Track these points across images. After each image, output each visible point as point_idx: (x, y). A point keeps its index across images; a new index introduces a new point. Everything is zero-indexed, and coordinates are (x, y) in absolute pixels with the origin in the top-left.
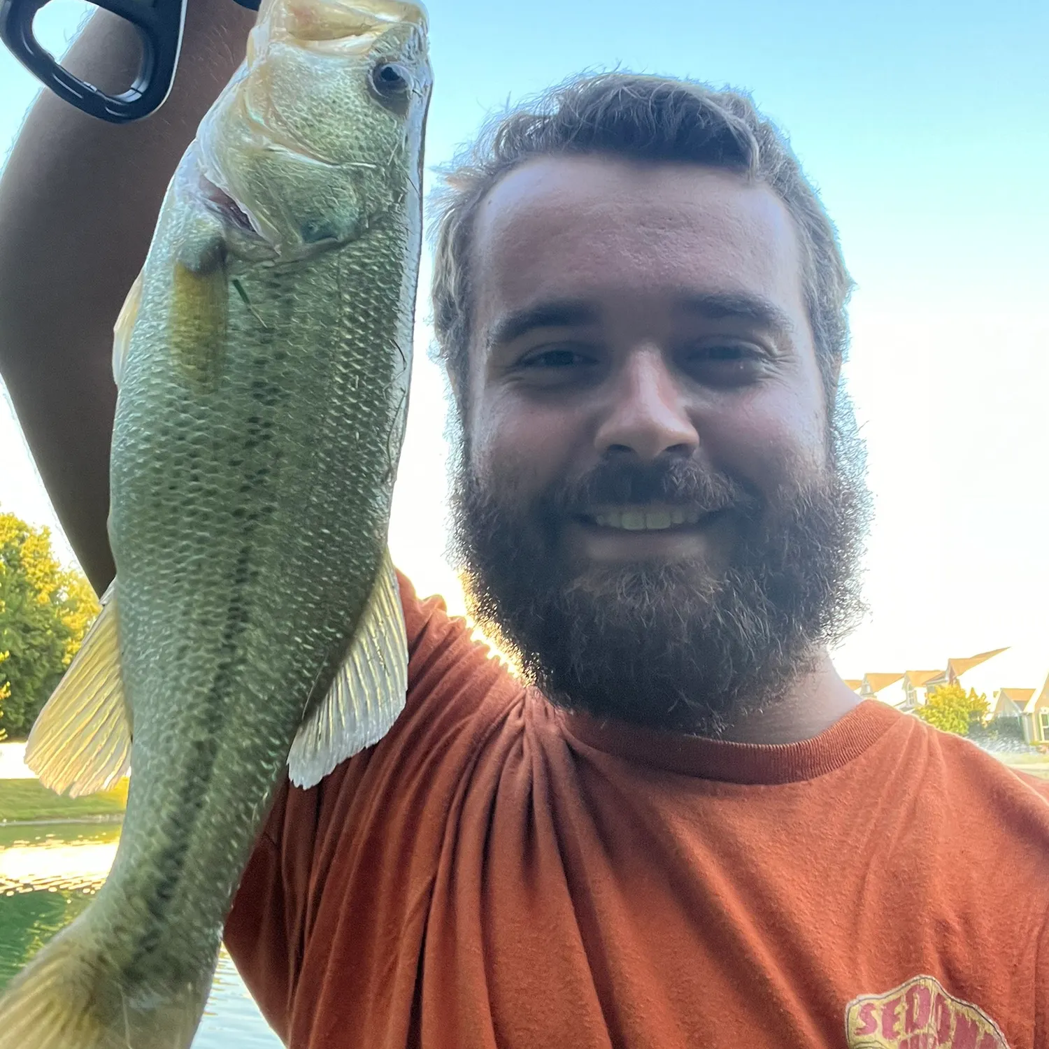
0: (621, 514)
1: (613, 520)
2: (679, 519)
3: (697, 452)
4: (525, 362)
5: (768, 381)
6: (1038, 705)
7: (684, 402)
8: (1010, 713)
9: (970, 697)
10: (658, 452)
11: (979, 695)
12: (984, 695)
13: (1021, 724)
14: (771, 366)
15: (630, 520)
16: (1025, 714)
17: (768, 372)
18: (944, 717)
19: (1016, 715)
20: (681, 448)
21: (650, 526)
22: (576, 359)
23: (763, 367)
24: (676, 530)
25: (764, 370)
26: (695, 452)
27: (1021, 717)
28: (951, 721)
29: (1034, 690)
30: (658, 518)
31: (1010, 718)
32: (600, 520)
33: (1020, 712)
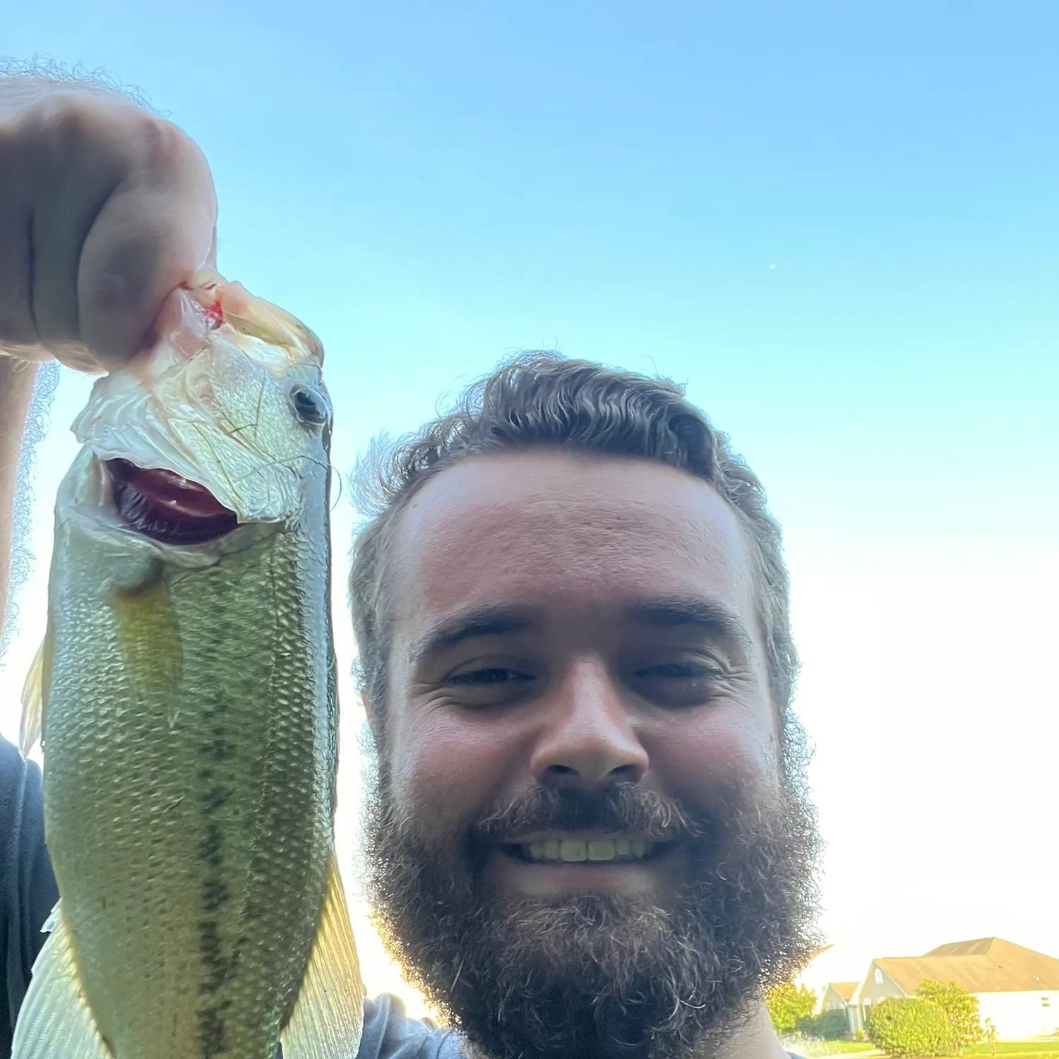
0: (560, 841)
1: (550, 851)
2: (624, 849)
3: (645, 775)
4: (452, 679)
5: (722, 699)
6: (862, 997)
7: (632, 721)
8: (837, 1005)
9: (801, 992)
10: (603, 775)
11: (809, 989)
12: (813, 989)
13: (847, 1015)
14: (725, 683)
15: (570, 849)
16: (850, 1006)
17: (722, 690)
18: (777, 1012)
19: (843, 1007)
20: (628, 770)
21: (592, 858)
22: (511, 676)
23: (718, 685)
24: (621, 861)
25: (719, 687)
26: (644, 776)
27: (846, 1009)
28: (783, 1016)
29: (858, 983)
30: (601, 849)
31: (837, 1010)
32: (535, 852)
33: (846, 1004)
